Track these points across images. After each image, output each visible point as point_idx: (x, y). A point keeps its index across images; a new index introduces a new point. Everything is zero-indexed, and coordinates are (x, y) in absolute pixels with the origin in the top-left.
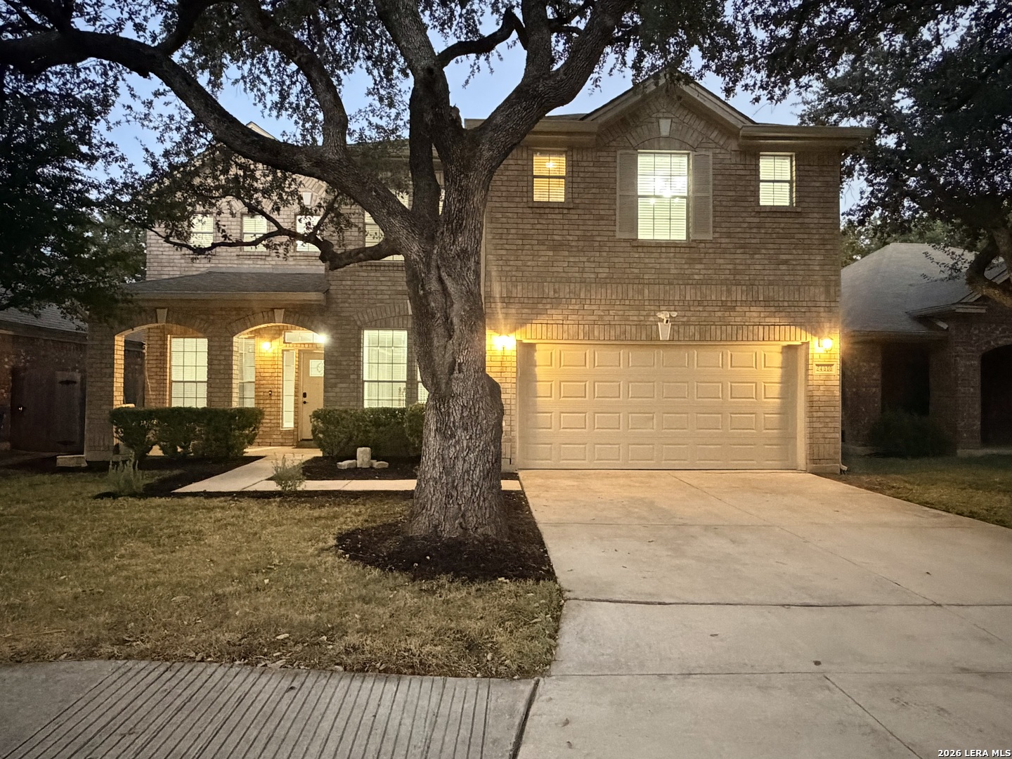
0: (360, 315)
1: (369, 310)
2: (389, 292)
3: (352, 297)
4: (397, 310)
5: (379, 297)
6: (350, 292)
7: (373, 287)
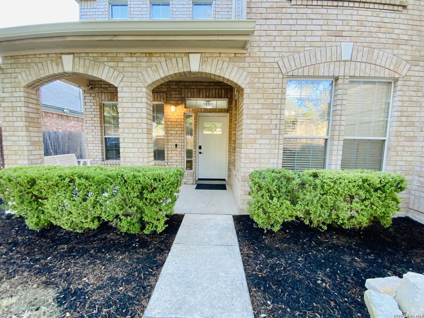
0: (285, 60)
1: (296, 56)
2: (320, 33)
3: (277, 39)
4: (329, 55)
5: (308, 39)
6: (275, 33)
7: (303, 28)
